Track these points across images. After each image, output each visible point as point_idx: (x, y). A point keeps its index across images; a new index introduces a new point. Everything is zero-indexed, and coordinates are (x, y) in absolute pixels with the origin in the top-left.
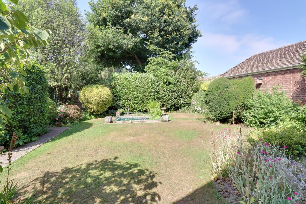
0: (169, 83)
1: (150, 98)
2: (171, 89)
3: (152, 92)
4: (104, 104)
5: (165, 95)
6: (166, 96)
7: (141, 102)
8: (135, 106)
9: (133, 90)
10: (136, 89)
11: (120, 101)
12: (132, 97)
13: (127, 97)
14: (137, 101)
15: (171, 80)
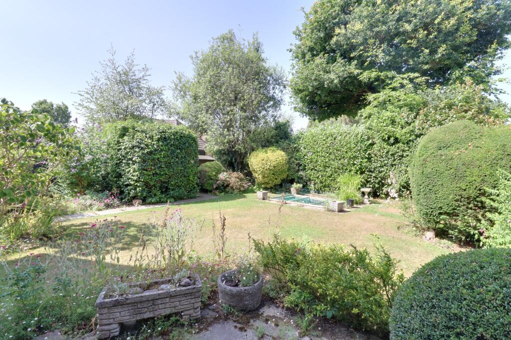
0: (397, 141)
1: (353, 168)
2: (398, 152)
3: (355, 157)
4: (273, 174)
5: (383, 164)
6: (385, 165)
7: (335, 175)
8: (326, 180)
9: (323, 154)
10: (327, 153)
11: (305, 171)
12: (321, 166)
13: (313, 166)
14: (328, 174)
15: (399, 132)
